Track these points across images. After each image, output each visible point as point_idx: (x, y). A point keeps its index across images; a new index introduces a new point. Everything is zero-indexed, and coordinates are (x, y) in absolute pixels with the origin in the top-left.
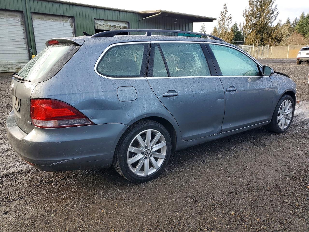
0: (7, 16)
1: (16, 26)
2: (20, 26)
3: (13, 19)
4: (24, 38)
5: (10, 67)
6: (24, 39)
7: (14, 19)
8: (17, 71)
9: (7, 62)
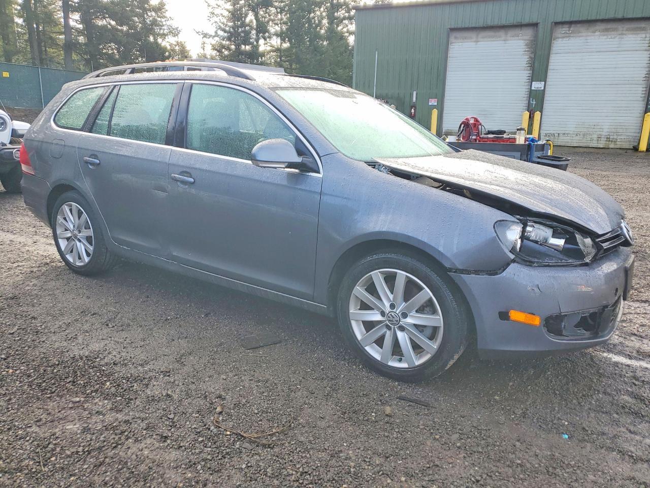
0: (624, 32)
1: (637, 51)
2: (646, 50)
3: (634, 36)
4: (646, 77)
5: (595, 137)
6: (645, 79)
7: (636, 36)
8: (607, 147)
9: (592, 127)
